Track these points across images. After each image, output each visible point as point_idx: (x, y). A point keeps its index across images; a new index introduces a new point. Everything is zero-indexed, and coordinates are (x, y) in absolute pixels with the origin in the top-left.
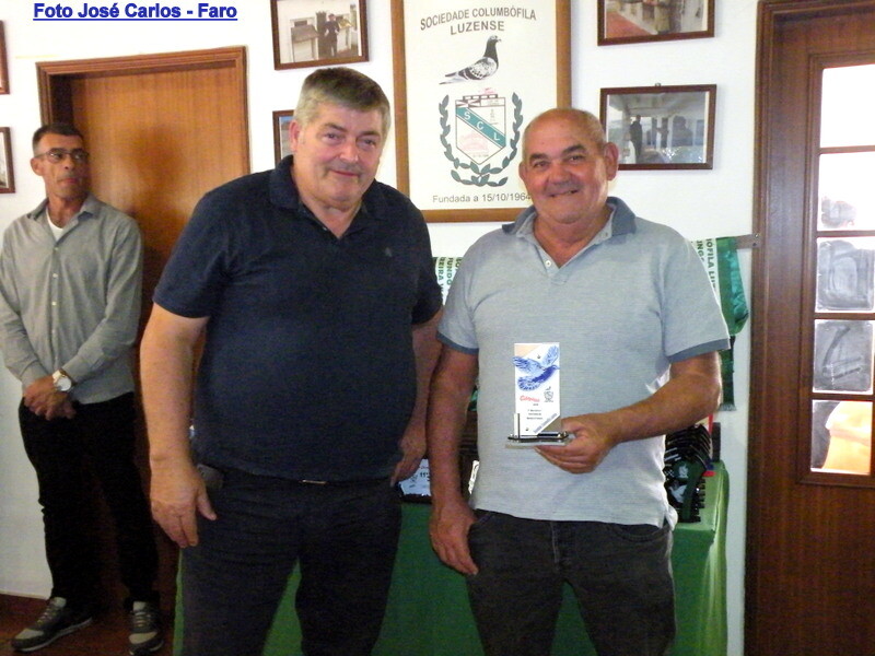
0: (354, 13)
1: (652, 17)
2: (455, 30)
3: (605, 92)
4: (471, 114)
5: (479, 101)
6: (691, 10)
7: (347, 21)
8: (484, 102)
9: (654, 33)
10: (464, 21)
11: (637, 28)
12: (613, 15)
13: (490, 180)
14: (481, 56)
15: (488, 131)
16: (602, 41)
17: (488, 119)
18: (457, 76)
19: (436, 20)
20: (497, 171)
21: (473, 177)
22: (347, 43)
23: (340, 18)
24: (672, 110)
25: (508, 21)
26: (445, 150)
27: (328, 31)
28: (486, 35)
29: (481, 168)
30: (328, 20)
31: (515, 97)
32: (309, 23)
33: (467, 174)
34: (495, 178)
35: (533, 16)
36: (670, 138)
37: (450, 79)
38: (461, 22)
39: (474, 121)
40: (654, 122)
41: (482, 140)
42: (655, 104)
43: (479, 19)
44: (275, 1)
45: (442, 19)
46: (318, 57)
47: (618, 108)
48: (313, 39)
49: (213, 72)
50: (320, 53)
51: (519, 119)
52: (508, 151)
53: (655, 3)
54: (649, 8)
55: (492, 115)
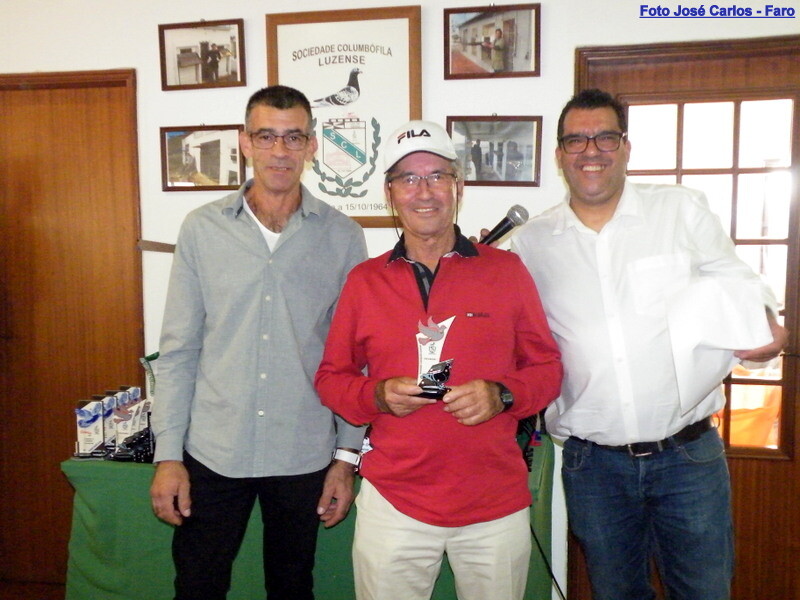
0: (234, 44)
1: (490, 57)
2: (323, 62)
3: (450, 119)
4: (336, 136)
5: (343, 123)
6: (521, 54)
7: (227, 50)
8: (347, 125)
9: (492, 71)
10: (331, 54)
11: (476, 66)
12: (458, 56)
13: (352, 192)
15: (351, 150)
16: (448, 76)
17: (351, 140)
18: (325, 102)
19: (306, 53)
20: (358, 184)
21: (337, 189)
22: (227, 70)
23: (221, 48)
25: (368, 56)
26: (314, 165)
27: (210, 59)
28: (349, 67)
29: (344, 181)
30: (210, 48)
31: (374, 121)
32: (194, 50)
33: (332, 186)
34: (356, 190)
35: (390, 52)
37: (317, 104)
38: (328, 55)
39: (338, 140)
40: (492, 145)
41: (346, 157)
42: (492, 131)
43: (344, 53)
44: (162, 29)
45: (311, 52)
46: (201, 81)
47: (463, 134)
48: (197, 65)
49: (105, 90)
50: (203, 77)
51: (377, 140)
52: (368, 167)
53: (492, 46)
54: (486, 50)
55: (354, 136)
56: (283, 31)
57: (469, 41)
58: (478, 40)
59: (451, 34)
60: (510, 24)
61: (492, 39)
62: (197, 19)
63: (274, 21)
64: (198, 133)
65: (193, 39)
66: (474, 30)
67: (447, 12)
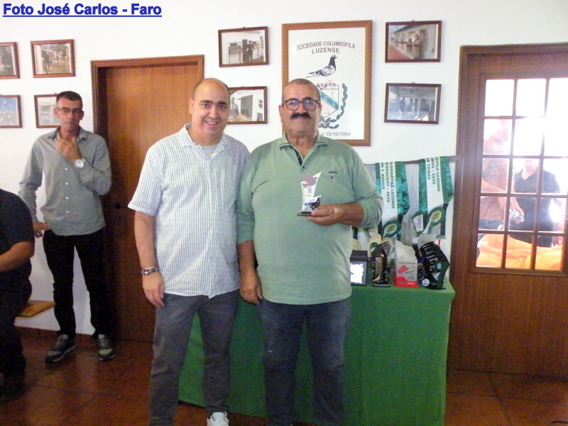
0: (262, 40)
1: (411, 50)
2: (314, 51)
3: (388, 85)
4: (321, 93)
5: (326, 86)
6: (430, 49)
7: (258, 44)
8: (328, 87)
9: (412, 58)
10: (319, 47)
11: (404, 55)
12: (393, 49)
13: (330, 125)
14: (327, 64)
15: (329, 101)
16: (387, 61)
17: (330, 96)
18: (315, 74)
19: (305, 46)
20: (334, 121)
21: (321, 124)
22: (258, 55)
23: (255, 43)
24: (420, 95)
25: (341, 48)
27: (248, 49)
28: (330, 54)
29: (325, 119)
30: (248, 43)
31: (344, 85)
32: (238, 44)
34: (332, 124)
35: (354, 46)
36: (419, 108)
37: (311, 75)
38: (317, 47)
39: (322, 96)
40: (411, 100)
41: (327, 106)
42: (412, 92)
43: (327, 47)
44: (220, 32)
45: (308, 45)
46: (242, 62)
47: (394, 93)
48: (240, 53)
49: (183, 67)
50: (244, 60)
51: (346, 96)
52: (340, 111)
53: (413, 44)
54: (410, 46)
55: (332, 94)
56: (291, 33)
57: (400, 41)
58: (404, 41)
59: (390, 37)
60: (424, 32)
61: (413, 40)
62: (241, 27)
63: (287, 28)
64: (240, 91)
65: (238, 38)
66: (403, 35)
67: (387, 25)
